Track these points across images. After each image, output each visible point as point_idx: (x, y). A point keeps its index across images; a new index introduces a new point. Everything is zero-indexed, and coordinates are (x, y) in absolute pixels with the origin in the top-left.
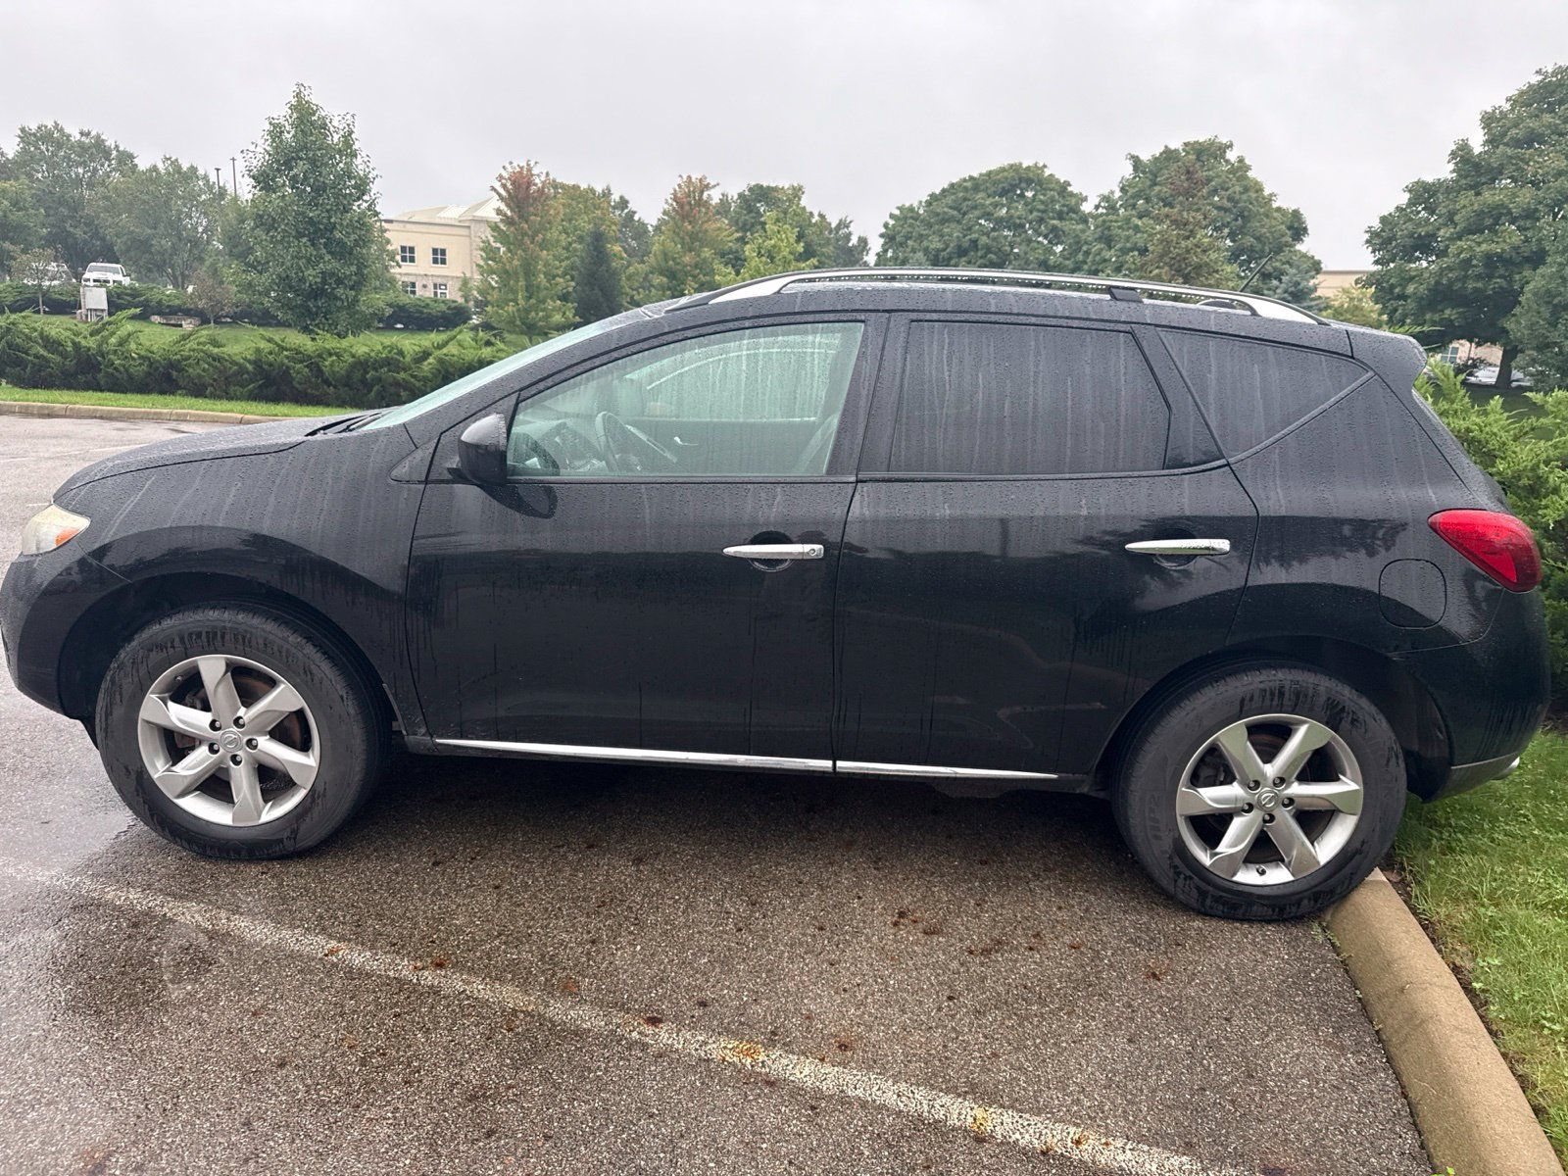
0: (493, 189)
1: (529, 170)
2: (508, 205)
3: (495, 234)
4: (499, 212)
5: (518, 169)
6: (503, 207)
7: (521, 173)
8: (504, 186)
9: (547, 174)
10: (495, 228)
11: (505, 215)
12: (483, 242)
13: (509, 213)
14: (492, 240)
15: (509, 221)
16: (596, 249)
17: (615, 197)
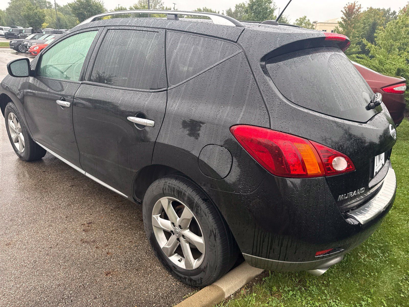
0: (342, 11)
1: (355, 4)
2: (346, 16)
3: (340, 25)
4: (342, 18)
5: (351, 4)
6: (344, 16)
7: (352, 5)
8: (345, 10)
9: (360, 5)
10: (340, 23)
11: (344, 19)
12: (336, 27)
13: (345, 18)
14: (338, 27)
15: (344, 20)
16: (373, 28)
17: (392, 11)
